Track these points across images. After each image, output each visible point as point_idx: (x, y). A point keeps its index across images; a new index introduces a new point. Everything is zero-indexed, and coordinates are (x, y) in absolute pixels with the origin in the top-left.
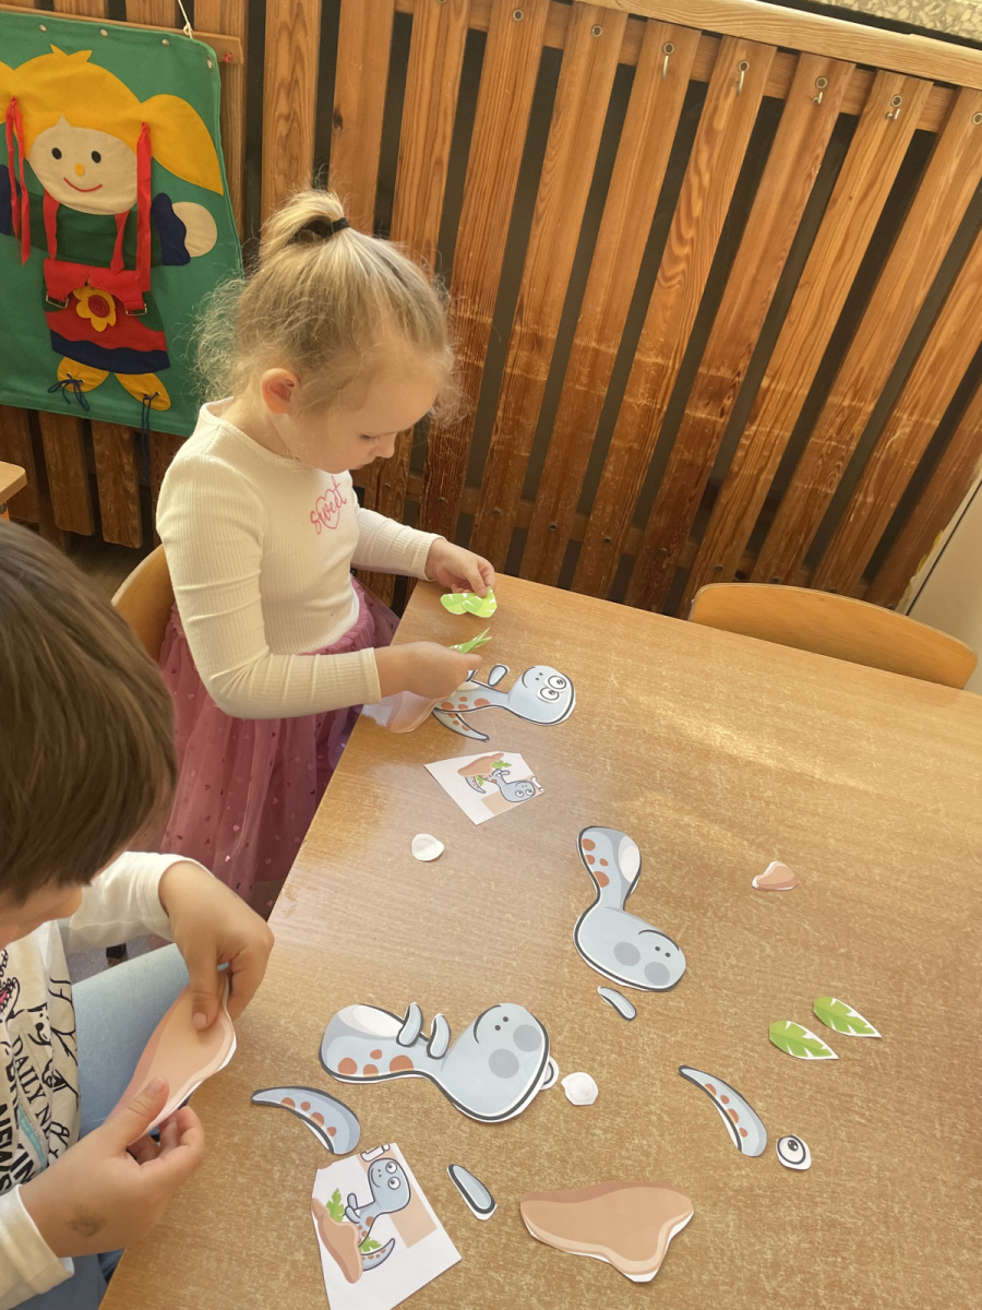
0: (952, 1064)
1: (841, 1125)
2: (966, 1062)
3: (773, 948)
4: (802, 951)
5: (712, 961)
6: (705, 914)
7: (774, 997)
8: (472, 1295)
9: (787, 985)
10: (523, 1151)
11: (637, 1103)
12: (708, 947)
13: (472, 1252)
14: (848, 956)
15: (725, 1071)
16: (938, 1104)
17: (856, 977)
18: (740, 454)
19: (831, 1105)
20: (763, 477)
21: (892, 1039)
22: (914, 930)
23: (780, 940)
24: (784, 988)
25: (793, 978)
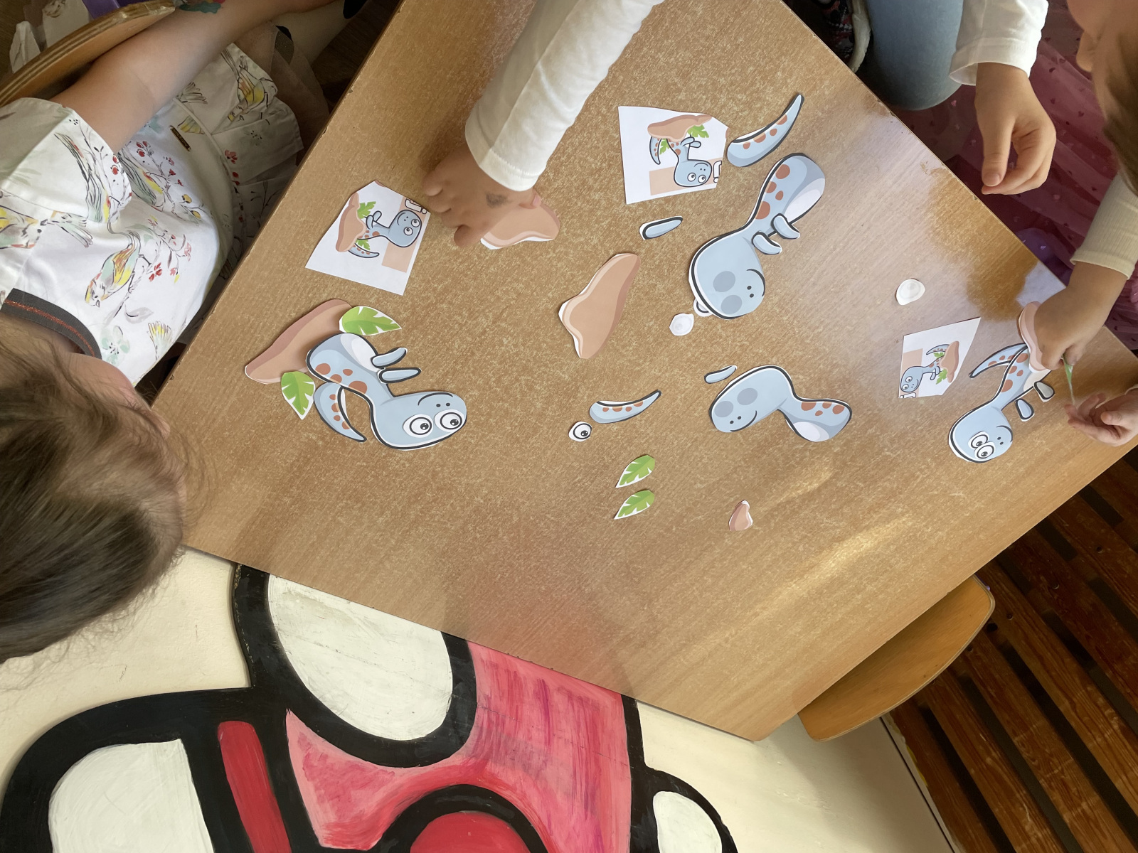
0: (579, 548)
1: (581, 467)
2: (576, 556)
3: (699, 490)
4: (687, 505)
5: (712, 447)
6: (744, 460)
7: (669, 472)
8: (603, 203)
9: (673, 484)
10: (666, 271)
11: (655, 355)
12: (722, 450)
13: (627, 212)
14: (669, 530)
15: (644, 418)
16: (563, 526)
17: (655, 526)
18: (1101, 701)
19: (594, 468)
20: (1067, 703)
21: (610, 524)
22: (662, 577)
23: (701, 496)
24: (672, 481)
25: (674, 490)
